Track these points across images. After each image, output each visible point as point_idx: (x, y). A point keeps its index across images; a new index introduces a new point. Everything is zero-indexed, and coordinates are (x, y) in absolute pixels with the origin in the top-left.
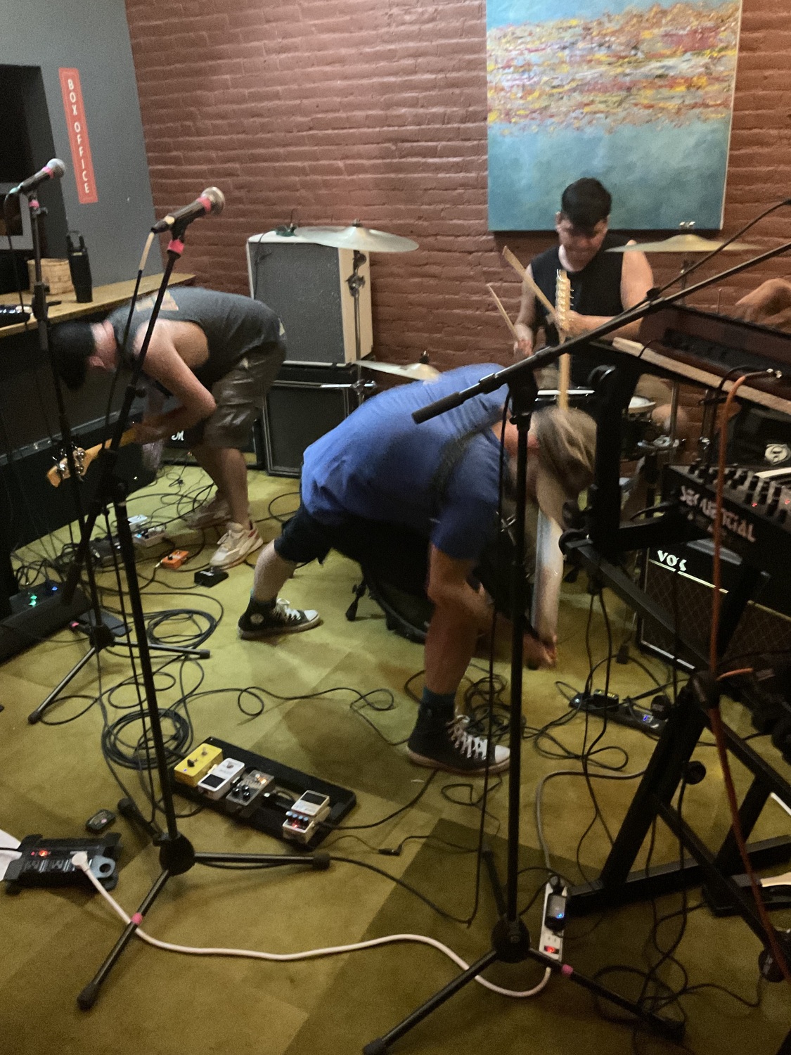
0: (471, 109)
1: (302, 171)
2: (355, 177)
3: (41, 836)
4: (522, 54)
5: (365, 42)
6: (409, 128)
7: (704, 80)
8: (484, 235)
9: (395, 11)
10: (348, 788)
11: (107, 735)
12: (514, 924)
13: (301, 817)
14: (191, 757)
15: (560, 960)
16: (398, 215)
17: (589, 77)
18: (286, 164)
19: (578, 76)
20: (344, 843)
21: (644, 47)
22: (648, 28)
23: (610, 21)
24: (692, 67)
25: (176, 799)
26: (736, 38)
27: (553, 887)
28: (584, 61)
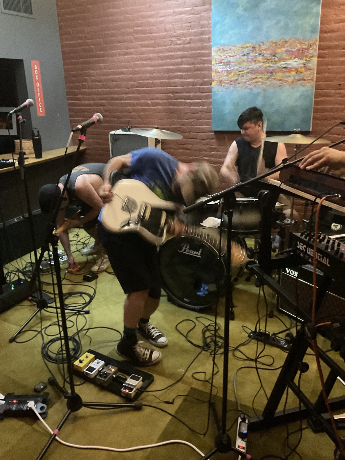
0: (205, 80)
1: (133, 105)
2: (155, 107)
3: (14, 393)
4: (226, 57)
5: (161, 52)
6: (179, 87)
7: (303, 70)
8: (210, 132)
9: (173, 39)
10: (150, 373)
11: (44, 348)
12: (225, 436)
13: (129, 386)
14: (81, 358)
15: (245, 452)
16: (174, 123)
17: (255, 67)
18: (126, 101)
19: (250, 67)
20: (149, 398)
21: (277, 56)
22: (279, 48)
23: (264, 45)
24: (298, 64)
25: (75, 377)
26: (316, 53)
27: (241, 418)
28: (253, 61)
